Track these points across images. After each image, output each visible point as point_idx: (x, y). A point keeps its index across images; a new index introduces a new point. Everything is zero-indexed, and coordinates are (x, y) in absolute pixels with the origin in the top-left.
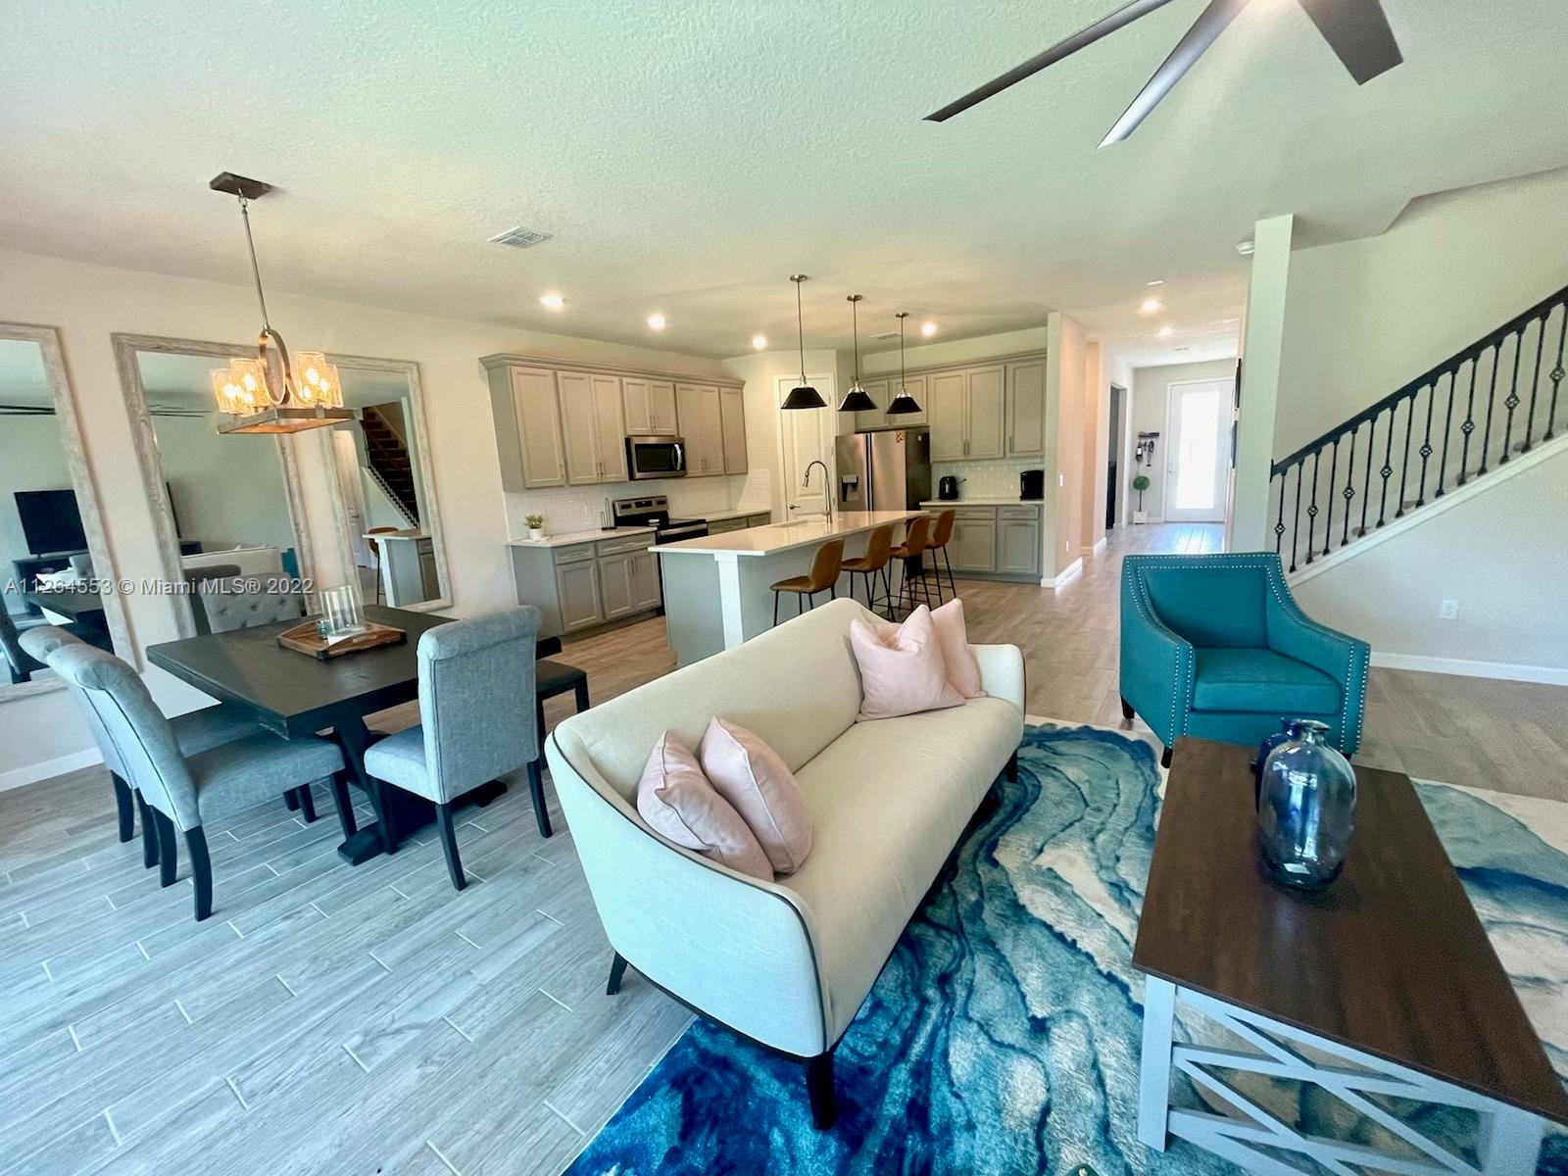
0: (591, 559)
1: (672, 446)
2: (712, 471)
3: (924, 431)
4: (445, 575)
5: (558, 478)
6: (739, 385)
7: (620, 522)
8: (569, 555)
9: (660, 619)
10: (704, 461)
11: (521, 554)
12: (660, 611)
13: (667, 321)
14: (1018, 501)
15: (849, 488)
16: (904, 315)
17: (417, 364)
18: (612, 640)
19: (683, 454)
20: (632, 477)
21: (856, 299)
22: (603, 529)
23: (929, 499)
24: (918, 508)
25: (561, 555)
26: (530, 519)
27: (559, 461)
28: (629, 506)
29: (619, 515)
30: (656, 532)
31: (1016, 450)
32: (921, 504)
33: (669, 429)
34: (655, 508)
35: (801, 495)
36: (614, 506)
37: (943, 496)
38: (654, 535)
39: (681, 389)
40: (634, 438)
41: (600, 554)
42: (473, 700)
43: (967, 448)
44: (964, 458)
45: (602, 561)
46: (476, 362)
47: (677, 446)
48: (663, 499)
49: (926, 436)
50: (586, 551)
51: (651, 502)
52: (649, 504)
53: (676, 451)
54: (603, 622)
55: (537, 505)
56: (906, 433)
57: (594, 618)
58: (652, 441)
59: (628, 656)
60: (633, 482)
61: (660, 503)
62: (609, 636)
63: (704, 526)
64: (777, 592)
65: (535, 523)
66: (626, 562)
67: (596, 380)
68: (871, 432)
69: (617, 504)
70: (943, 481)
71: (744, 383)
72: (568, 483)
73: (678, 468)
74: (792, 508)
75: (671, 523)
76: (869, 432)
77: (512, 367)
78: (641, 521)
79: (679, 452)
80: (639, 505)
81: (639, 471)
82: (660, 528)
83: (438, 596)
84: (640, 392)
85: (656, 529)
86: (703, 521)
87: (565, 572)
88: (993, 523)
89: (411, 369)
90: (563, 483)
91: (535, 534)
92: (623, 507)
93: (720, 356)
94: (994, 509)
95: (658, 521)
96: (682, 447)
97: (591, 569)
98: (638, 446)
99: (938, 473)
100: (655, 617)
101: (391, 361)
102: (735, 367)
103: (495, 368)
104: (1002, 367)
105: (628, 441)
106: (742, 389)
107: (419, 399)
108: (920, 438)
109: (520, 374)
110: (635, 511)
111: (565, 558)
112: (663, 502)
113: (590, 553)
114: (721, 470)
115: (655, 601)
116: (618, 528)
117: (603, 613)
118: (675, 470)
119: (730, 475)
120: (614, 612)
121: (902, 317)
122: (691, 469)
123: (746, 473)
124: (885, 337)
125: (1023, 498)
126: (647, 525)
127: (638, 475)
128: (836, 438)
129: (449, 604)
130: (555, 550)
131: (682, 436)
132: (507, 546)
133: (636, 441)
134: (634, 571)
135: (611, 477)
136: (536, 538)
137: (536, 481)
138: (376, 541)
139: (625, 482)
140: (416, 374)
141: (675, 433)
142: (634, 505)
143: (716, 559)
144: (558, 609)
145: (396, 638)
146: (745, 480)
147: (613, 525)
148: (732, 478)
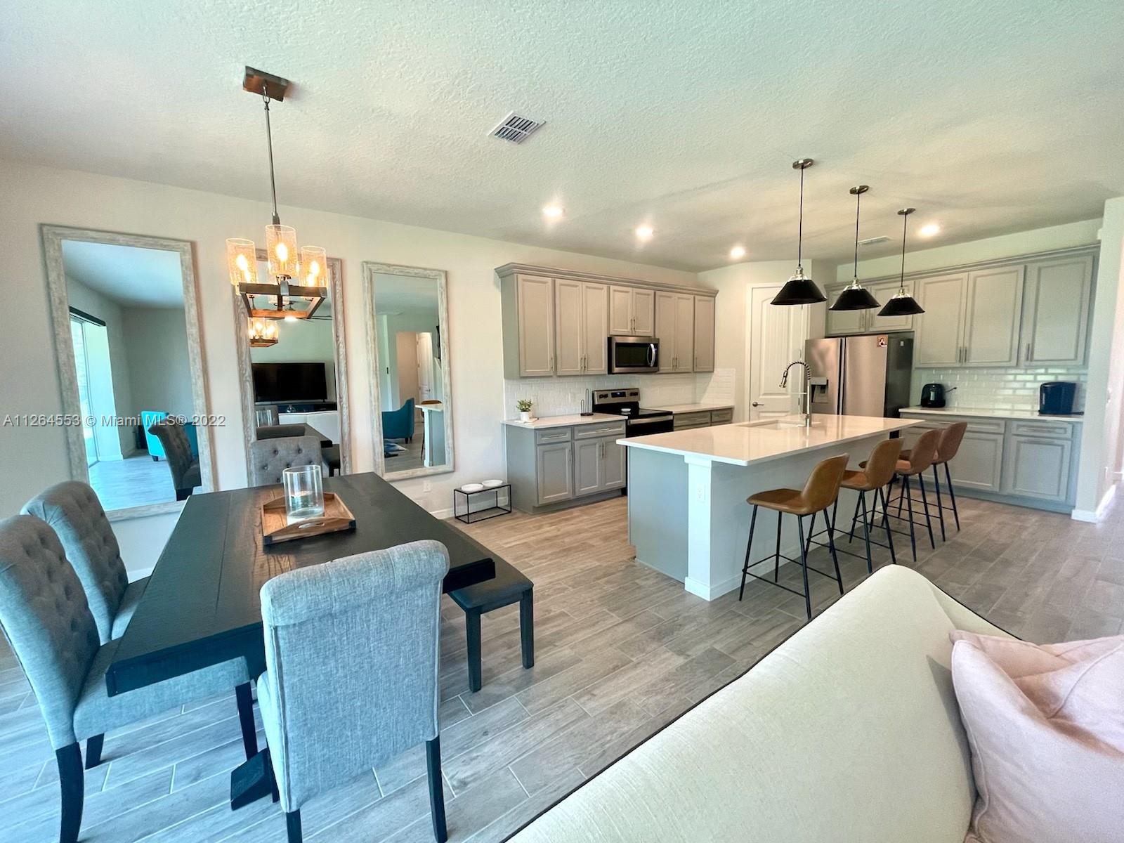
0: (568, 442)
1: (648, 345)
2: (682, 368)
3: (909, 336)
4: (451, 446)
5: (548, 369)
6: (713, 294)
7: (598, 409)
8: (549, 437)
9: (621, 500)
10: (675, 359)
11: (512, 431)
12: (624, 492)
13: (654, 232)
14: (1036, 416)
15: (817, 391)
16: (910, 211)
17: (446, 273)
18: (578, 517)
19: (657, 352)
20: (610, 371)
21: (861, 191)
22: (582, 415)
23: (907, 406)
24: (896, 415)
25: (543, 436)
26: (522, 403)
27: (550, 355)
28: (606, 396)
29: (596, 403)
30: (626, 420)
31: (1036, 356)
32: (900, 410)
33: (646, 330)
34: (628, 399)
35: (765, 394)
36: (593, 394)
37: (925, 403)
38: (624, 423)
39: (661, 296)
40: (616, 337)
41: (576, 438)
42: (341, 673)
43: (963, 355)
44: (958, 365)
45: (577, 444)
46: (493, 272)
47: (652, 346)
48: (636, 391)
49: (910, 343)
50: (565, 434)
51: (624, 393)
52: (623, 395)
53: (651, 349)
54: (571, 497)
55: (528, 392)
56: (889, 338)
57: (565, 494)
58: (631, 340)
59: (590, 538)
60: (611, 375)
61: (632, 394)
62: (576, 512)
63: (671, 417)
64: (756, 507)
65: (525, 407)
66: (597, 445)
67: (587, 287)
68: (846, 336)
69: (596, 393)
70: (927, 388)
71: (717, 292)
72: (556, 374)
73: (652, 365)
74: (755, 405)
75: (640, 413)
76: (843, 336)
77: (519, 275)
78: (614, 409)
79: (654, 351)
80: (614, 395)
81: (616, 367)
82: (631, 417)
83: (443, 462)
84: (623, 299)
85: (627, 417)
86: (670, 413)
87: (544, 452)
88: (1000, 438)
89: (441, 275)
90: (552, 374)
91: (525, 416)
92: (601, 397)
93: (696, 269)
94: (1003, 423)
95: (629, 410)
96: (656, 346)
97: (567, 451)
98: (618, 345)
99: (920, 381)
100: (619, 496)
101: (425, 269)
102: (710, 278)
103: (506, 275)
104: (1021, 268)
105: (610, 340)
106: (715, 297)
107: (445, 301)
108: (902, 343)
109: (524, 280)
110: (610, 400)
111: (545, 440)
112: (635, 393)
113: (568, 436)
114: (690, 368)
115: (619, 483)
116: (594, 414)
117: (574, 491)
118: (649, 366)
119: (696, 372)
120: (585, 490)
121: (906, 214)
122: (664, 366)
123: (713, 372)
124: (871, 242)
125: (1042, 412)
126: (620, 413)
127: (616, 370)
128: (806, 341)
129: (451, 469)
130: (537, 432)
131: (657, 337)
132: (503, 424)
133: (620, 340)
134: (604, 455)
135: (593, 370)
136: (525, 420)
137: (530, 371)
138: (423, 411)
139: (604, 375)
140: (443, 281)
141: (651, 334)
142: (610, 395)
143: (686, 461)
144: (535, 484)
145: (346, 526)
146: (711, 378)
147: (590, 411)
148: (698, 375)
